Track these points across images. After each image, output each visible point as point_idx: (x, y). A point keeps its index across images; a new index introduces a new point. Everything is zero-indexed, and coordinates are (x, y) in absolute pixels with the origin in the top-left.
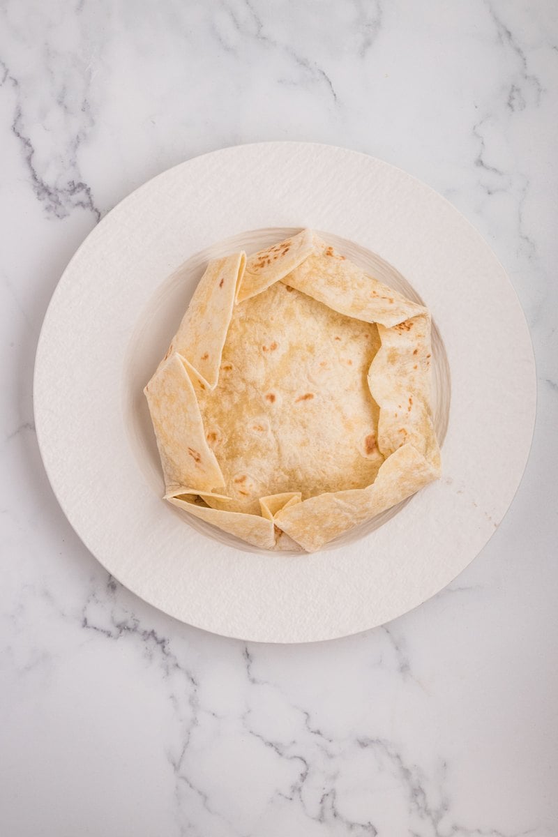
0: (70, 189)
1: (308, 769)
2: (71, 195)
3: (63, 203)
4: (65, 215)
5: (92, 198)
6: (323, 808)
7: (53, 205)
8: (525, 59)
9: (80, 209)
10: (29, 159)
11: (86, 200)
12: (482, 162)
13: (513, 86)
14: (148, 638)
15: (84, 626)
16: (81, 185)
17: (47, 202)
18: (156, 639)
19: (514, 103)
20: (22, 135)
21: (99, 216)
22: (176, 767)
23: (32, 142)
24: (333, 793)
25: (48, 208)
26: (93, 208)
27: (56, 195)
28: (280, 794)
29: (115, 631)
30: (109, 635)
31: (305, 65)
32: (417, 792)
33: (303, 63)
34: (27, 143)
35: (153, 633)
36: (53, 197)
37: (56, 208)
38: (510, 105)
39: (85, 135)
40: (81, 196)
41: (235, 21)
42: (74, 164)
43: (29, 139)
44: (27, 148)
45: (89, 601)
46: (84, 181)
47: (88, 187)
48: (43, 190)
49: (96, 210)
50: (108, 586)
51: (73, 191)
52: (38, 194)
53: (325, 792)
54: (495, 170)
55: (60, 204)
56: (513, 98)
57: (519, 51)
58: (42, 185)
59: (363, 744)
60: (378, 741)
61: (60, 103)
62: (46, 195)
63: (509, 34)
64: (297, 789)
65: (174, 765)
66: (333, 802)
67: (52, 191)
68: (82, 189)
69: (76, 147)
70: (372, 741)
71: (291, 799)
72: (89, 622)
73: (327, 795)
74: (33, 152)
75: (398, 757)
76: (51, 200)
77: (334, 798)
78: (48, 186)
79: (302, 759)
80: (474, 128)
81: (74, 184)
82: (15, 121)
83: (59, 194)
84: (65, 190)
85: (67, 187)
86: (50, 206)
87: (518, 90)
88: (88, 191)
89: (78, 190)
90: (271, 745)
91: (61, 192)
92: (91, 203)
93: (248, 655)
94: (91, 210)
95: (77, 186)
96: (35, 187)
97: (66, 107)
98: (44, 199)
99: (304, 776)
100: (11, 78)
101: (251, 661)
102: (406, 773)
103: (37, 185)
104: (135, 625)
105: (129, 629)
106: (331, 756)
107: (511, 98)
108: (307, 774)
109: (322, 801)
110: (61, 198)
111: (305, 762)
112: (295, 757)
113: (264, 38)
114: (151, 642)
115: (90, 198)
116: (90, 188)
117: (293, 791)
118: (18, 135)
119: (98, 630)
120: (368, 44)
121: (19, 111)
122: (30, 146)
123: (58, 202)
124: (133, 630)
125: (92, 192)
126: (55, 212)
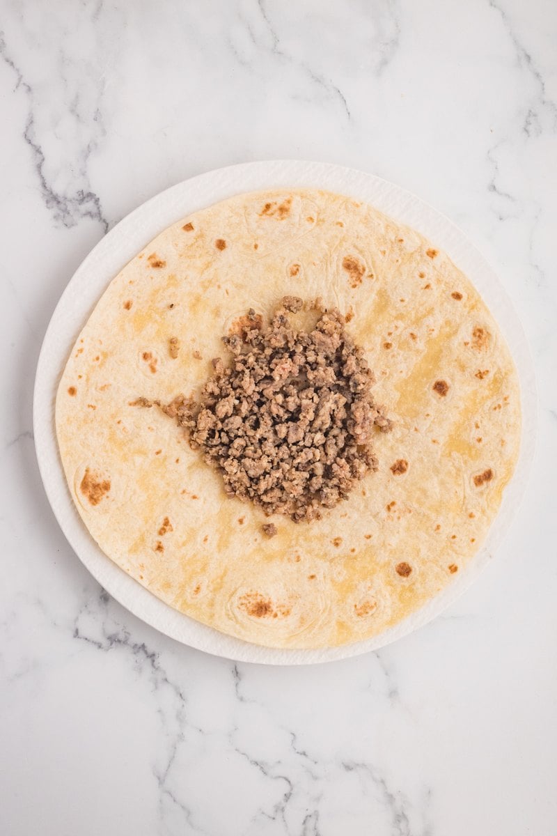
0: (79, 198)
1: (292, 789)
2: (80, 204)
3: (71, 213)
4: (73, 225)
5: (101, 209)
6: (305, 829)
7: (62, 214)
8: (543, 84)
9: (88, 218)
10: (39, 167)
11: (95, 210)
12: (494, 187)
13: (530, 111)
14: (138, 652)
15: (75, 637)
16: (90, 195)
17: (55, 211)
18: (146, 652)
19: (531, 128)
20: (34, 142)
21: (107, 227)
22: (161, 780)
23: (42, 150)
24: (316, 814)
25: (56, 217)
26: (101, 219)
27: (65, 204)
28: (263, 813)
29: (105, 642)
30: (100, 647)
31: (320, 82)
32: (400, 818)
33: (318, 80)
34: (38, 151)
35: (143, 646)
36: (62, 206)
37: (64, 217)
38: (526, 130)
39: (96, 145)
40: (89, 206)
41: (252, 35)
42: (84, 174)
43: (40, 147)
44: (38, 155)
45: (81, 612)
46: (93, 191)
47: (97, 196)
48: (53, 199)
49: (104, 221)
50: (101, 598)
51: (82, 201)
52: (47, 202)
53: (309, 813)
54: (508, 196)
55: (69, 213)
56: (529, 123)
57: (538, 75)
58: (52, 193)
59: (348, 768)
60: (364, 766)
61: (72, 111)
62: (55, 204)
63: (528, 58)
64: (280, 809)
65: (159, 778)
66: (316, 824)
67: (61, 199)
68: (91, 199)
69: (87, 157)
70: (358, 765)
71: (274, 819)
72: (81, 633)
73: (310, 816)
74: (43, 160)
75: (383, 782)
76: (60, 209)
77: (317, 819)
78: (57, 195)
79: (286, 779)
80: (489, 152)
81: (83, 194)
82: (27, 127)
83: (68, 203)
84: (74, 199)
85: (76, 196)
86: (59, 215)
87: (535, 115)
88: (97, 201)
89: (86, 199)
90: (256, 763)
91: (71, 201)
92: (100, 213)
93: (237, 673)
94: (99, 221)
95: (86, 196)
96: (44, 195)
97: (78, 116)
98: (52, 207)
99: (287, 797)
100: (24, 84)
101: (240, 679)
102: (391, 798)
103: (46, 193)
104: (126, 637)
105: (119, 641)
106: (316, 778)
107: (528, 123)
108: (290, 794)
109: (304, 822)
110: (70, 207)
111: (289, 782)
112: (280, 777)
113: (280, 53)
114: (142, 655)
115: (98, 208)
116: (98, 199)
117: (276, 811)
118: (30, 142)
119: (89, 641)
120: (385, 62)
121: (32, 117)
122: (41, 153)
123: (66, 211)
124: (124, 643)
125: (101, 202)
126: (63, 220)
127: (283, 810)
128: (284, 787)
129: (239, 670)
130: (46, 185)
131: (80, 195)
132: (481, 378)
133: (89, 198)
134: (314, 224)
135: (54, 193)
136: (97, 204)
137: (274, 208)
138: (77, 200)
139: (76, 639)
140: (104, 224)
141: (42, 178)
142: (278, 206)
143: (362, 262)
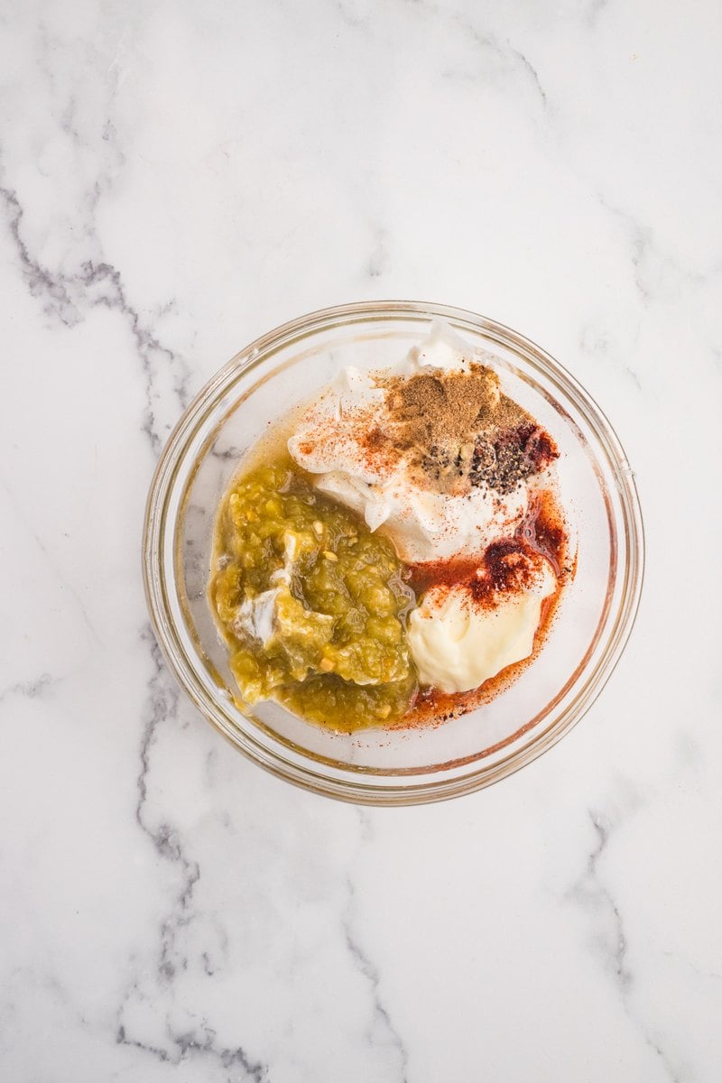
130: (29, 257)
131: (86, 269)
133: (103, 274)
135: (42, 269)
136: (117, 283)
138: (82, 278)
139: (122, 1045)
140: (130, 316)
141: (21, 244)
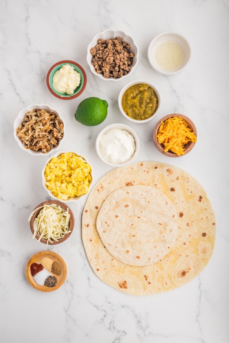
127: (103, 320)
128: (104, 313)
129: (89, 278)
132: (178, 179)
134: (111, 184)
137: (100, 189)
142: (100, 187)
143: (129, 181)
